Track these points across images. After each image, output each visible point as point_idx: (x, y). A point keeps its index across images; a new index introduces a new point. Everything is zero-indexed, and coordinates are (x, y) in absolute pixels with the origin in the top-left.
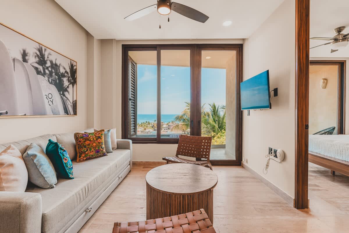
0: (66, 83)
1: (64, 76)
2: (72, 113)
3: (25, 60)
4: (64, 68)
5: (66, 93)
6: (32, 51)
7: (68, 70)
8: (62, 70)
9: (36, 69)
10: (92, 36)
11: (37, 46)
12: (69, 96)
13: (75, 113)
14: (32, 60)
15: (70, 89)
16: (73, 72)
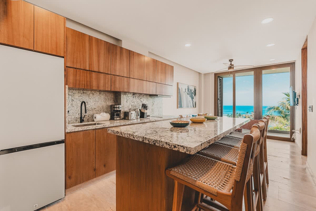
0: (193, 95)
1: (193, 93)
2: (195, 107)
3: (186, 91)
4: (193, 90)
5: (193, 99)
6: (187, 88)
7: (194, 91)
8: (192, 91)
9: (187, 93)
10: (201, 74)
11: (187, 86)
12: (194, 100)
13: (196, 107)
14: (187, 90)
15: (194, 98)
16: (195, 91)
